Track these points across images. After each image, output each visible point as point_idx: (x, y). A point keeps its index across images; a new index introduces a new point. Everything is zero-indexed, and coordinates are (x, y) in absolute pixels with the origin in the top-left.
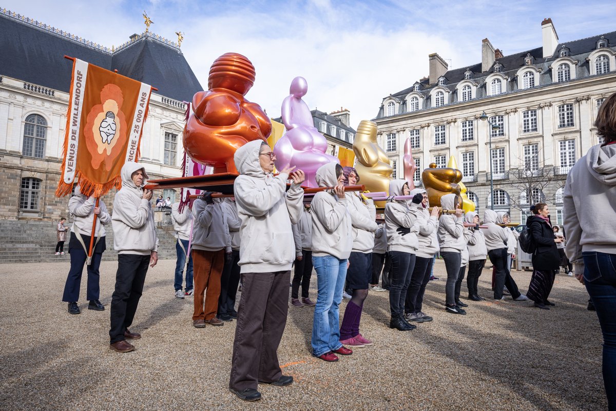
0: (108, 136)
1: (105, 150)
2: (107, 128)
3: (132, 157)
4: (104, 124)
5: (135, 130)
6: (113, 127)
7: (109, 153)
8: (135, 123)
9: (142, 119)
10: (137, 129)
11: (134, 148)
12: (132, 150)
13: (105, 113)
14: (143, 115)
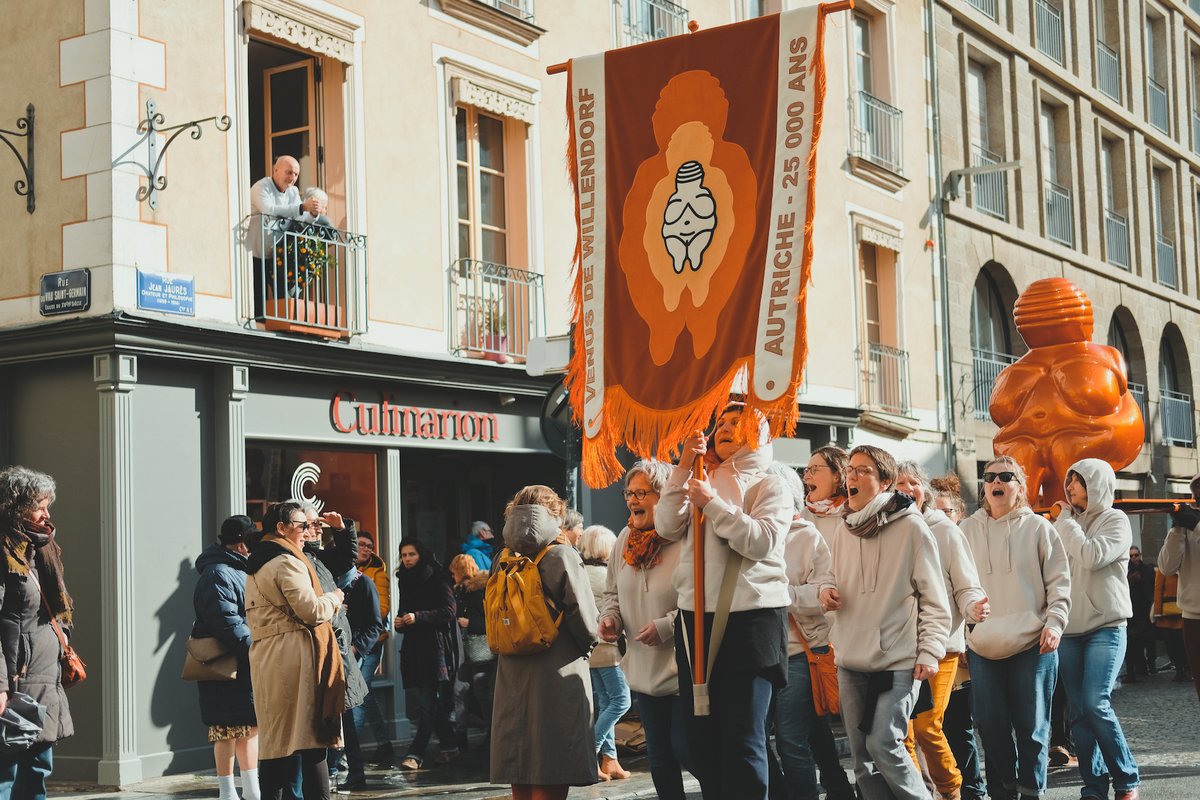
0: (687, 244)
1: (686, 294)
2: (683, 220)
3: (788, 273)
4: (673, 211)
5: (788, 177)
6: (705, 206)
7: (699, 300)
8: (782, 153)
9: (806, 132)
10: (792, 174)
11: (789, 240)
12: (783, 252)
13: (673, 173)
14: (807, 116)
